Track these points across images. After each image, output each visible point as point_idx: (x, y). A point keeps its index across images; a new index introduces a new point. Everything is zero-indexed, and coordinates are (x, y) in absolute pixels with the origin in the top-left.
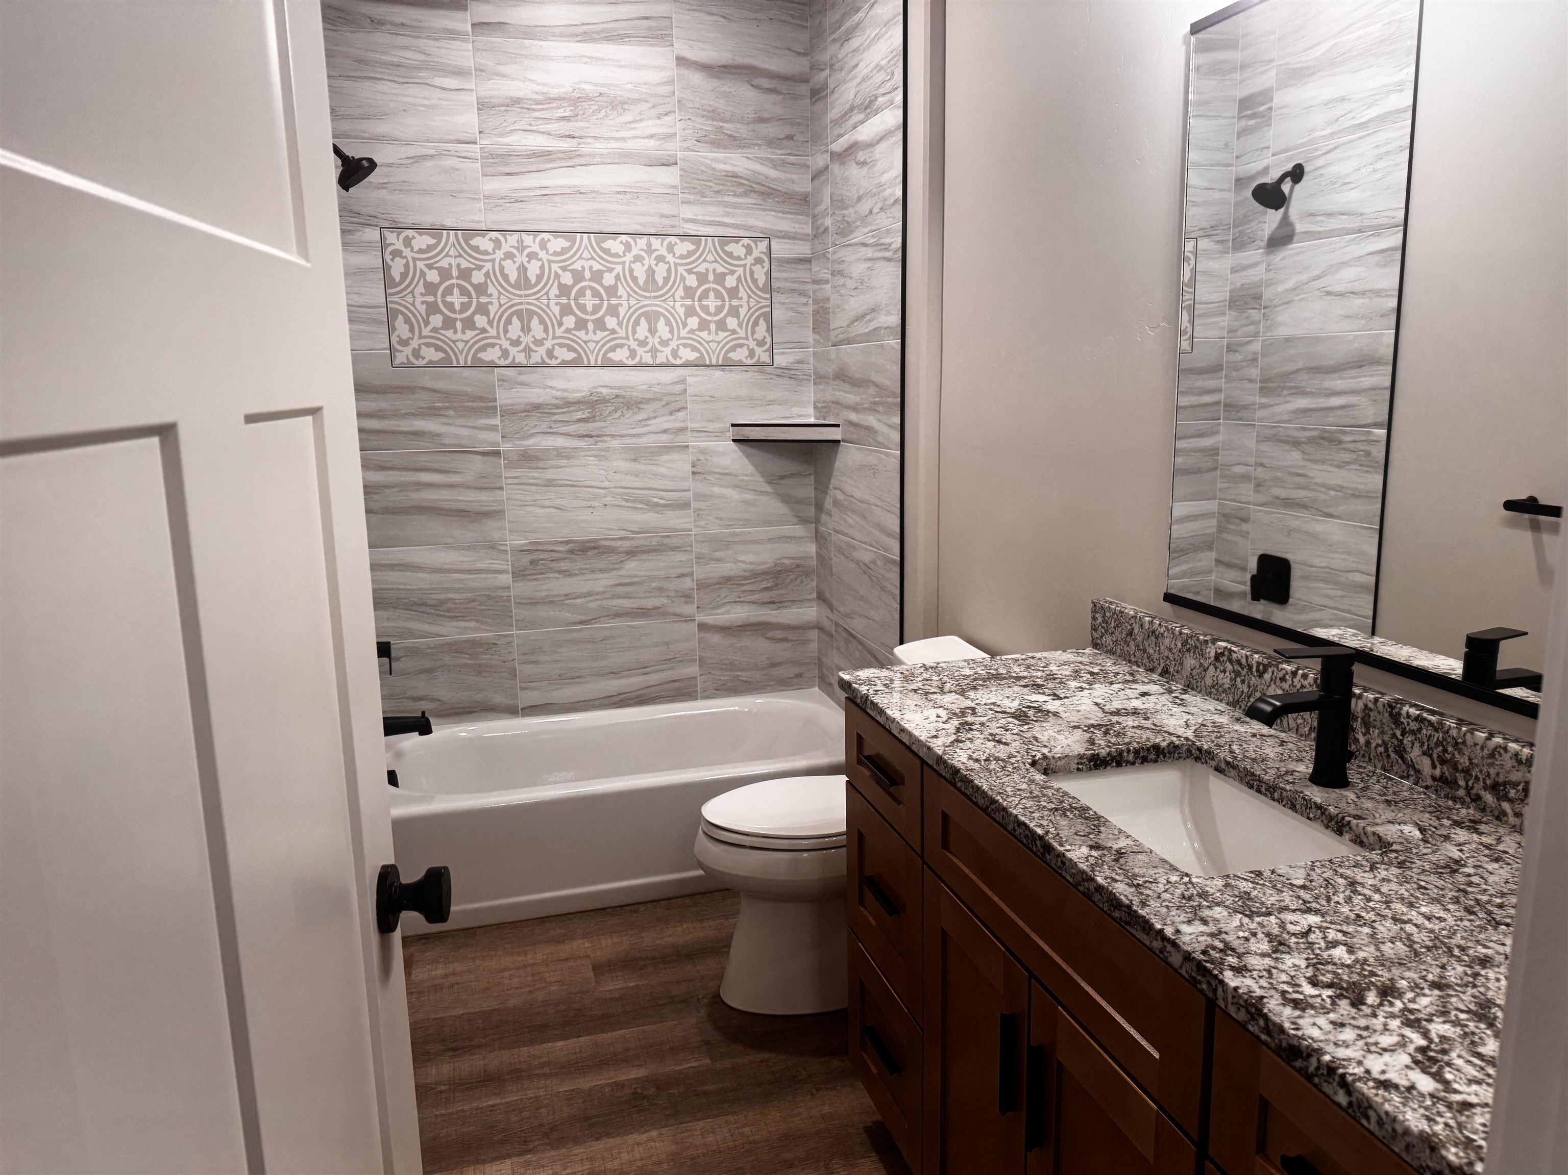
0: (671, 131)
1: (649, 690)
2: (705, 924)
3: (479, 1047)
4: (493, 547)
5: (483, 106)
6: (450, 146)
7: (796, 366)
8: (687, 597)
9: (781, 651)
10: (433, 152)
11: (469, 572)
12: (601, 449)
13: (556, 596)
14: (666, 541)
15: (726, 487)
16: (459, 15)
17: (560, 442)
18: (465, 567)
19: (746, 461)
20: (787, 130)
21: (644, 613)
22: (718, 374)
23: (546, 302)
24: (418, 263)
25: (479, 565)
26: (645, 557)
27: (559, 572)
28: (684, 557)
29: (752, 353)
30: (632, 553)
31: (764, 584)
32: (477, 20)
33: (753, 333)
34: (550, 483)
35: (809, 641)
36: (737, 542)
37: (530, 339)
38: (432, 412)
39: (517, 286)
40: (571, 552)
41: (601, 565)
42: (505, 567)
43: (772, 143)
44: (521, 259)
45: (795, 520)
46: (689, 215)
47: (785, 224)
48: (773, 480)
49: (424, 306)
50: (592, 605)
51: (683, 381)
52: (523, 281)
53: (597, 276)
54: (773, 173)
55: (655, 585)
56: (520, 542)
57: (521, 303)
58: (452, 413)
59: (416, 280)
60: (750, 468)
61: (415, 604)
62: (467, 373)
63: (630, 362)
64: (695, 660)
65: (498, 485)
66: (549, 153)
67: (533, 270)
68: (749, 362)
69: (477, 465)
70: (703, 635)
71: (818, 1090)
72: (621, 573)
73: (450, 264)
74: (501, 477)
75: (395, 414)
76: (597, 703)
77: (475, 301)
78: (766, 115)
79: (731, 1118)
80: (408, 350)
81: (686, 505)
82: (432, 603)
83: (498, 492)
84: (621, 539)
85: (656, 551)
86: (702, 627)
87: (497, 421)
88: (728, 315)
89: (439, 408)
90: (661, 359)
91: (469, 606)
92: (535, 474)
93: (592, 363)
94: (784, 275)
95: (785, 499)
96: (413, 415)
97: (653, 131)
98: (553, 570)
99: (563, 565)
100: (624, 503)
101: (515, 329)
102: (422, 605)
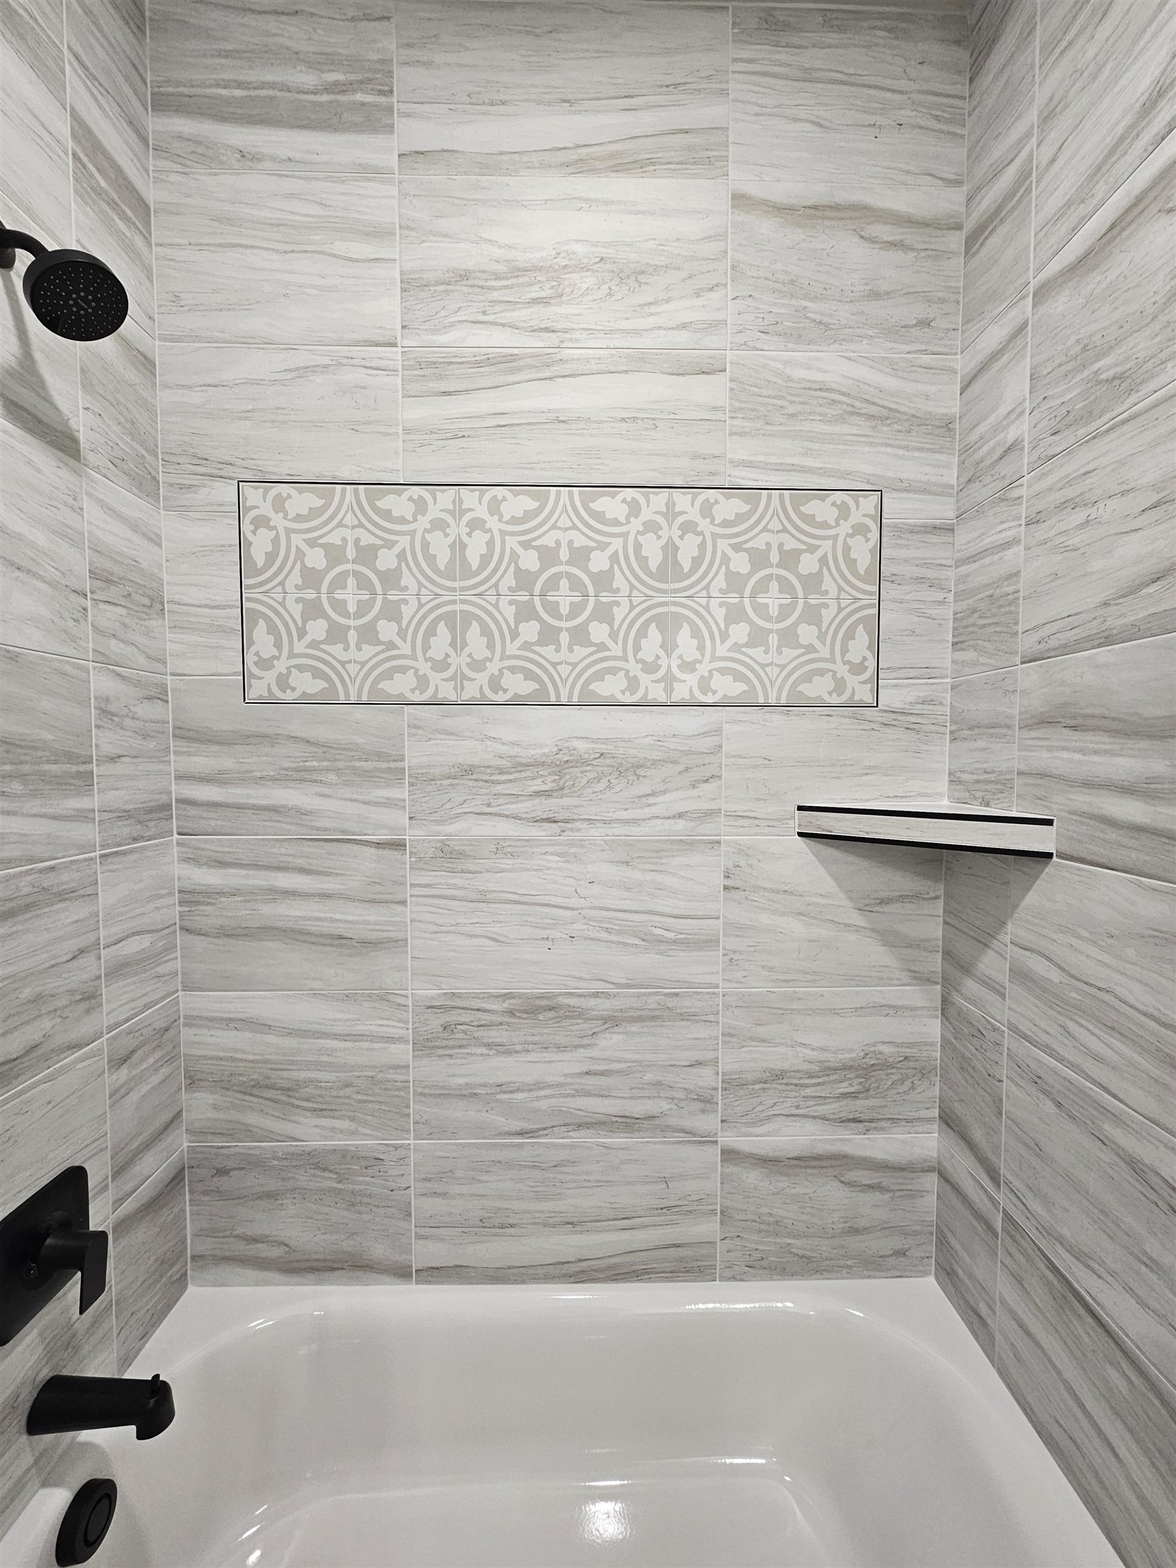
0: (720, 316)
1: (628, 1258)
4: (382, 998)
5: (411, 285)
6: (356, 351)
7: (919, 709)
8: (705, 1101)
9: (871, 1207)
10: (326, 361)
11: (344, 1037)
12: (571, 844)
13: (484, 1085)
14: (670, 1003)
15: (783, 914)
16: (379, 140)
17: (503, 828)
18: (339, 1029)
19: (821, 870)
20: (920, 311)
21: (628, 1124)
22: (776, 719)
23: (493, 599)
24: (294, 536)
25: (361, 1028)
26: (635, 1028)
27: (489, 1046)
28: (701, 1031)
29: (840, 685)
30: (612, 1021)
31: (844, 1088)
32: (407, 148)
33: (845, 651)
34: (483, 898)
35: (921, 1193)
36: (799, 1011)
37: (464, 659)
38: (299, 776)
39: (449, 574)
40: (511, 1013)
41: (561, 1039)
42: (401, 1032)
43: (895, 332)
44: (458, 529)
45: (905, 977)
46: (743, 455)
47: (912, 468)
48: (870, 905)
49: (299, 606)
50: (543, 1105)
51: (718, 731)
52: (459, 565)
53: (580, 556)
54: (891, 383)
55: (648, 1077)
56: (430, 992)
57: (454, 602)
58: (332, 777)
59: (290, 564)
60: (829, 885)
61: (257, 1085)
62: (360, 713)
63: (628, 699)
64: (713, 1212)
65: (399, 897)
66: (513, 358)
67: (476, 547)
68: (835, 700)
69: (367, 861)
70: (731, 1169)
72: (595, 1053)
73: (345, 540)
74: (403, 884)
75: (245, 778)
76: (540, 1272)
77: (380, 598)
78: (884, 287)
80: (270, 676)
81: (711, 943)
82: (285, 1084)
83: (399, 908)
84: (596, 995)
85: (653, 1018)
86: (729, 1155)
87: (402, 793)
88: (801, 620)
89: (315, 770)
90: (681, 693)
91: (341, 1093)
92: (458, 881)
93: (564, 700)
94: (905, 554)
95: (890, 939)
96: (273, 779)
97: (687, 317)
98: (478, 1042)
99: (495, 1035)
100: (604, 935)
101: (441, 642)
102: (267, 1087)
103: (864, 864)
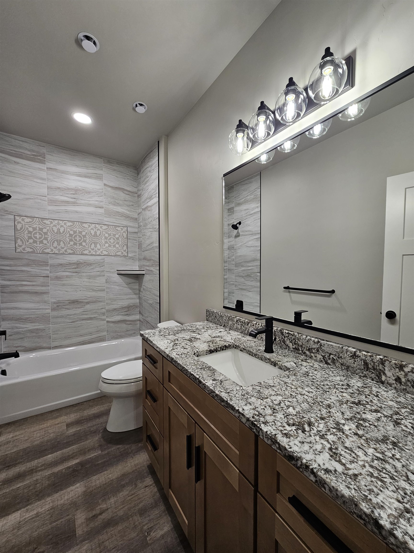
0: (102, 200)
1: (91, 340)
2: (104, 406)
3: (19, 463)
4: (45, 302)
5: (49, 188)
6: (38, 197)
7: (134, 257)
8: (104, 314)
9: (130, 327)
10: (33, 198)
11: (37, 309)
12: (79, 276)
13: (65, 315)
14: (97, 299)
15: (115, 286)
16: (43, 165)
17: (67, 274)
18: (37, 308)
19: (121, 279)
20: (131, 203)
21: (91, 319)
22: (113, 257)
23: (65, 238)
24: (26, 225)
25: (40, 307)
26: (92, 304)
27: (66, 309)
28: (103, 304)
29: (122, 253)
30: (88, 303)
31: (125, 310)
32: (48, 167)
33: (123, 248)
34: (64, 285)
35: (137, 324)
36: (118, 300)
37: (60, 247)
38: (28, 265)
39: (57, 233)
40: (70, 303)
41: (79, 306)
42: (49, 308)
43: (129, 206)
44: (58, 227)
45: (133, 294)
46: (106, 220)
47: (131, 224)
48: (128, 284)
49: (27, 237)
50: (76, 317)
51: (104, 259)
52: (59, 232)
53: (80, 232)
54: (128, 213)
55: (94, 311)
56: (54, 300)
57: (58, 238)
58: (34, 265)
59: (25, 230)
60: (122, 281)
61: (19, 319)
62: (39, 255)
63: (89, 254)
64: (106, 331)
65: (48, 285)
66: (68, 202)
67: (62, 230)
68: (122, 255)
69: (42, 279)
70: (108, 324)
71: (134, 455)
72: (85, 308)
73: (36, 227)
74: (49, 283)
75: (16, 266)
76: (76, 344)
77: (43, 236)
78: (126, 200)
79: (105, 472)
80: (21, 248)
81: (104, 290)
82: (25, 318)
83: (48, 287)
84: (85, 299)
85: (95, 302)
86: (108, 322)
87: (48, 268)
88: (116, 244)
89: (30, 264)
90: (98, 253)
91: (36, 319)
92: (59, 282)
93: (78, 254)
94: (131, 236)
95: (131, 289)
96: (22, 266)
97: (97, 200)
98: (63, 308)
99: (67, 307)
100: (86, 290)
101: (55, 244)
102: (21, 319)
103: (126, 278)
